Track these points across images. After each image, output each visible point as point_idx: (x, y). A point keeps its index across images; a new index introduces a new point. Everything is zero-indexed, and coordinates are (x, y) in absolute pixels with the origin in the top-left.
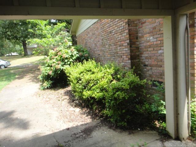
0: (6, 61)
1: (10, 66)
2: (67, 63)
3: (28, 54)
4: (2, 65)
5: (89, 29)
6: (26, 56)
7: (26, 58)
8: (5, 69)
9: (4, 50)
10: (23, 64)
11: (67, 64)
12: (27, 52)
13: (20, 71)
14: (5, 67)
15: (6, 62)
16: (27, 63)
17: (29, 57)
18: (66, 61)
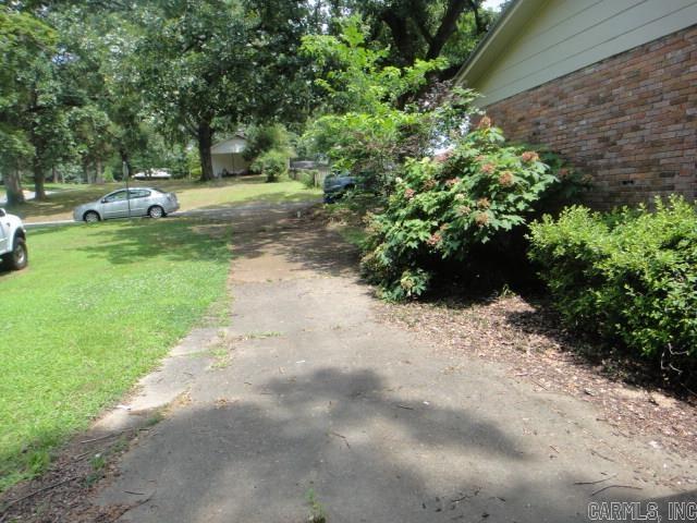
0: (168, 195)
1: (178, 212)
2: (515, 206)
3: (213, 176)
4: (155, 206)
5: (565, 80)
6: (209, 183)
7: (211, 187)
8: (162, 219)
9: (147, 156)
10: (208, 208)
11: (513, 209)
12: (210, 168)
13: (218, 228)
14: (164, 215)
15: (169, 199)
16: (218, 203)
17: (217, 186)
18: (511, 198)
